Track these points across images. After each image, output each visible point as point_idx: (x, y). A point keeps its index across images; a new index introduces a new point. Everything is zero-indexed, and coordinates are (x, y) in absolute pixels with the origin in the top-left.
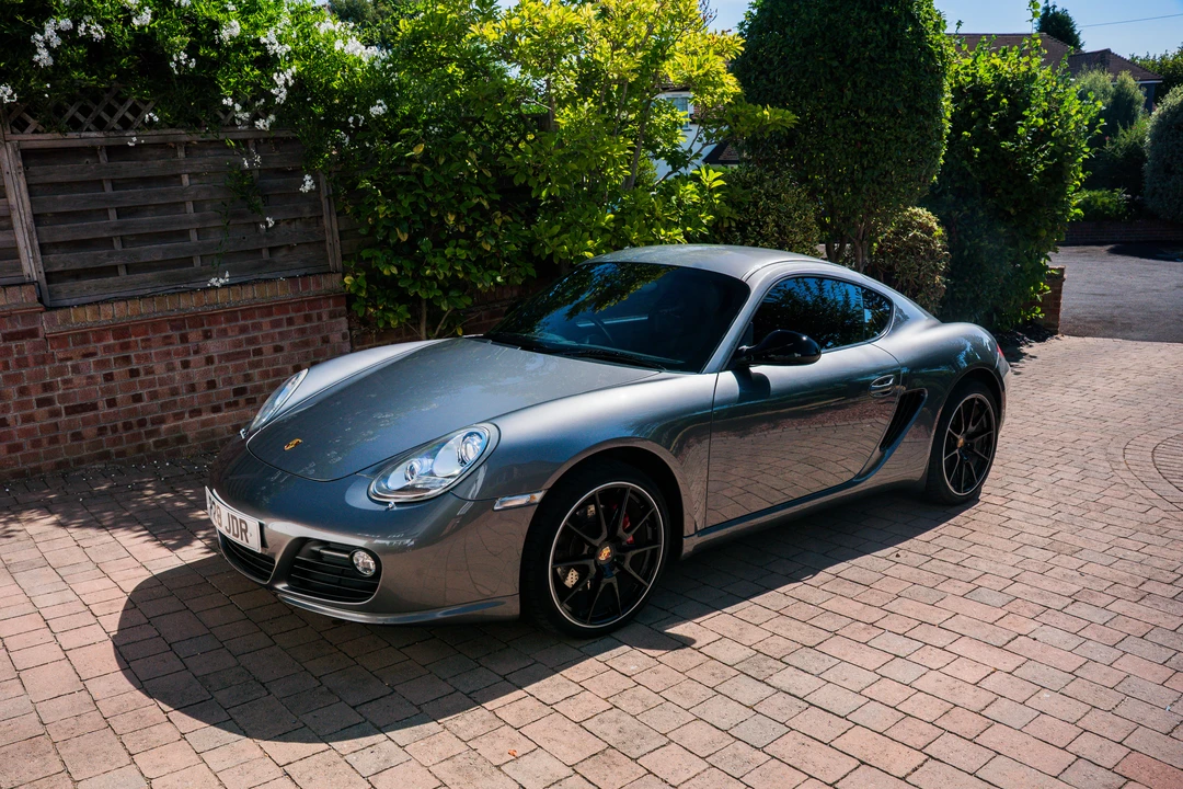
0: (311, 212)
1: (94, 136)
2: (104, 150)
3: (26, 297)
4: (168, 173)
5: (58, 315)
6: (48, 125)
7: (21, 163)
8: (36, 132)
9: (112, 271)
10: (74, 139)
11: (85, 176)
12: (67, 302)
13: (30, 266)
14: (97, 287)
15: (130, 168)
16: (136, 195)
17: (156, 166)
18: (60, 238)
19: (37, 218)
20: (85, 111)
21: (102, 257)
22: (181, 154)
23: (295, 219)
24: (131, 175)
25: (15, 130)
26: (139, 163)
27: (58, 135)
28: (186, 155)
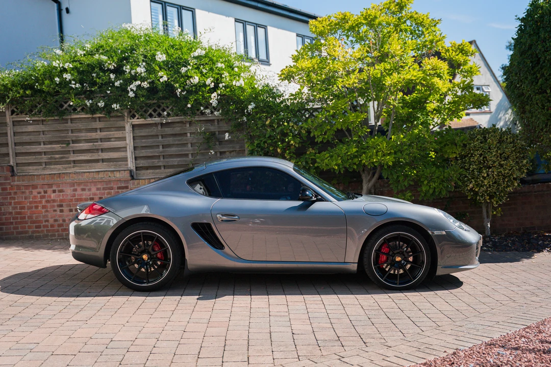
0: (239, 148)
1: (157, 120)
2: (160, 124)
3: (126, 175)
4: (182, 132)
5: (136, 182)
6: (142, 116)
7: (132, 129)
8: (138, 118)
9: (159, 167)
10: (149, 120)
11: (152, 134)
12: (142, 178)
13: (131, 165)
14: (153, 173)
15: (168, 130)
16: (170, 140)
17: (177, 129)
18: (141, 155)
19: (135, 148)
20: (155, 111)
21: (156, 162)
22: (188, 125)
23: (233, 151)
24: (168, 133)
25: (131, 118)
26: (172, 129)
27: (144, 120)
28: (190, 126)
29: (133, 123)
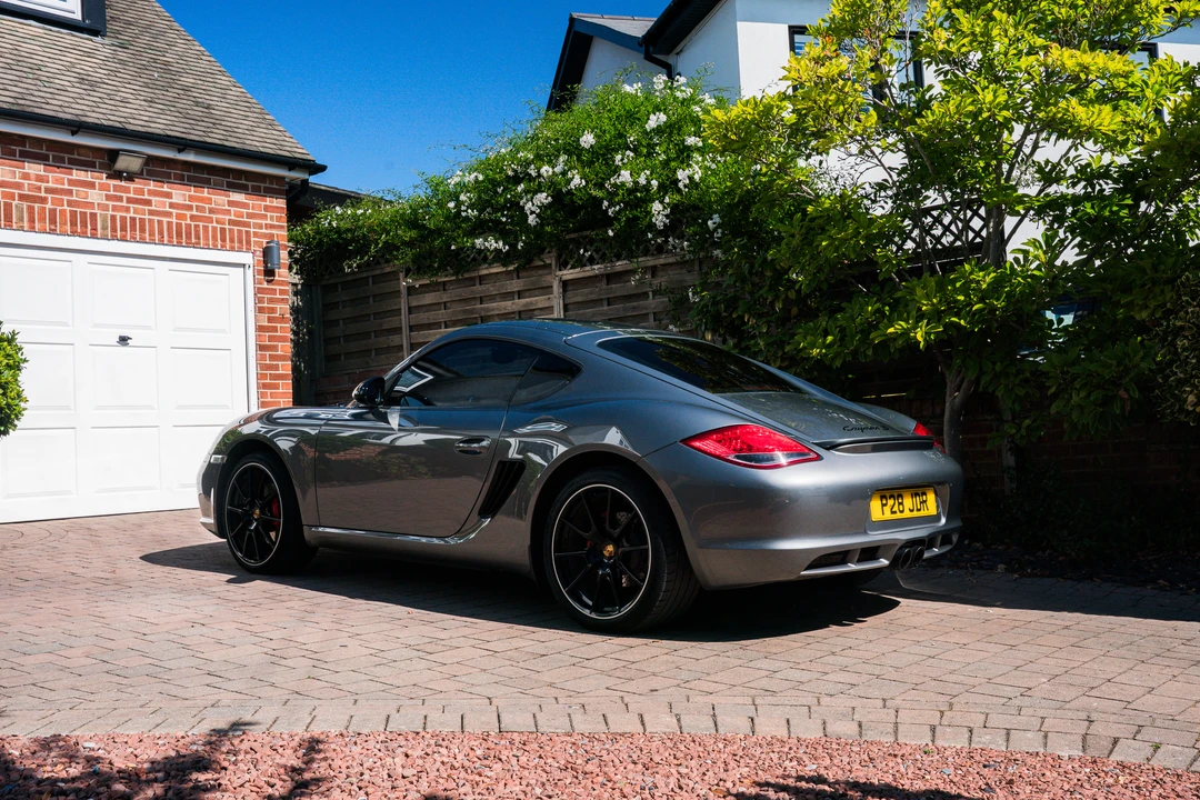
1: (600, 268)
2: (604, 277)
6: (578, 263)
7: (561, 290)
8: (570, 268)
10: (588, 271)
16: (620, 309)
17: (631, 286)
20: (597, 251)
22: (649, 276)
25: (561, 268)
26: (622, 284)
27: (580, 270)
28: (653, 277)
29: (565, 278)
